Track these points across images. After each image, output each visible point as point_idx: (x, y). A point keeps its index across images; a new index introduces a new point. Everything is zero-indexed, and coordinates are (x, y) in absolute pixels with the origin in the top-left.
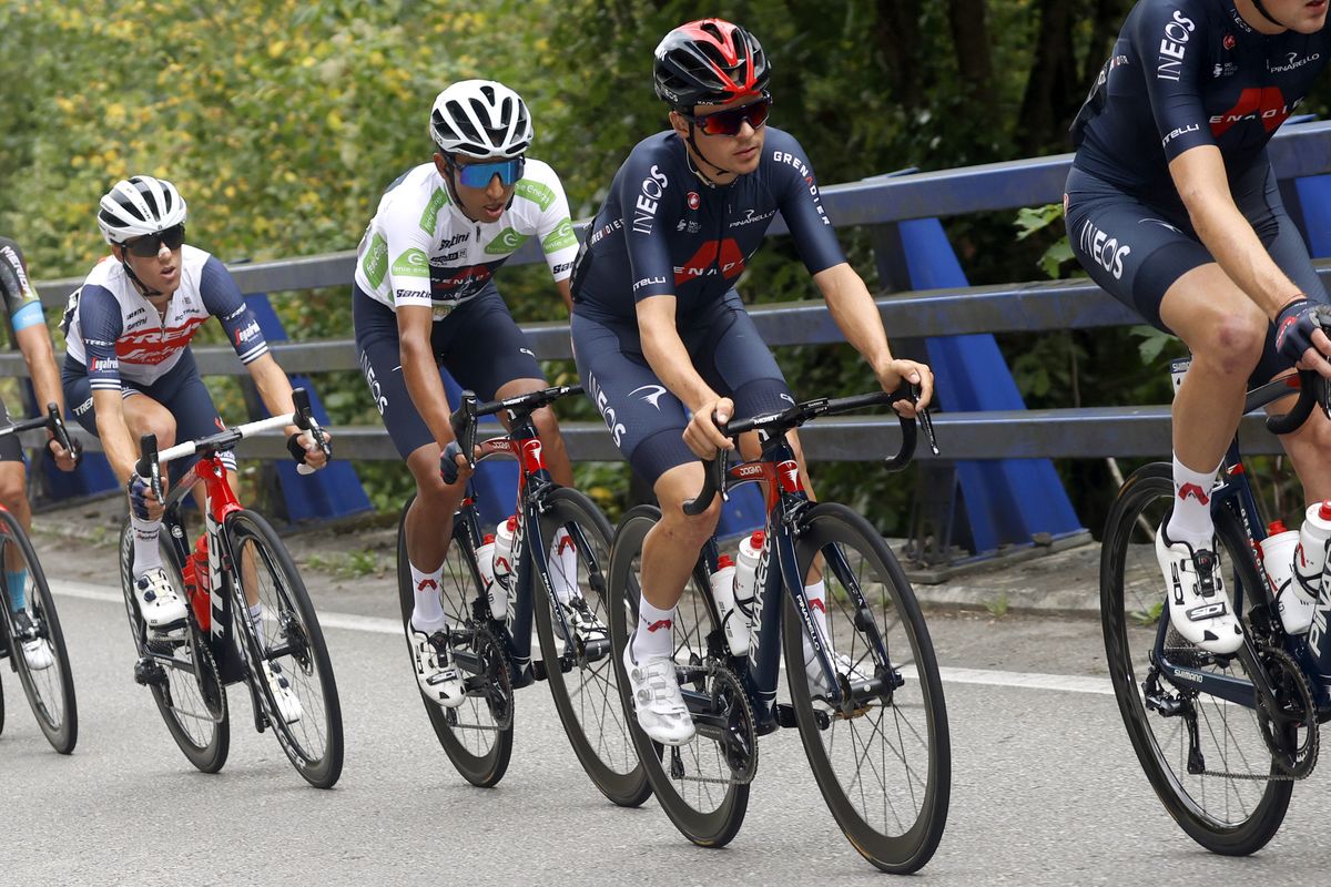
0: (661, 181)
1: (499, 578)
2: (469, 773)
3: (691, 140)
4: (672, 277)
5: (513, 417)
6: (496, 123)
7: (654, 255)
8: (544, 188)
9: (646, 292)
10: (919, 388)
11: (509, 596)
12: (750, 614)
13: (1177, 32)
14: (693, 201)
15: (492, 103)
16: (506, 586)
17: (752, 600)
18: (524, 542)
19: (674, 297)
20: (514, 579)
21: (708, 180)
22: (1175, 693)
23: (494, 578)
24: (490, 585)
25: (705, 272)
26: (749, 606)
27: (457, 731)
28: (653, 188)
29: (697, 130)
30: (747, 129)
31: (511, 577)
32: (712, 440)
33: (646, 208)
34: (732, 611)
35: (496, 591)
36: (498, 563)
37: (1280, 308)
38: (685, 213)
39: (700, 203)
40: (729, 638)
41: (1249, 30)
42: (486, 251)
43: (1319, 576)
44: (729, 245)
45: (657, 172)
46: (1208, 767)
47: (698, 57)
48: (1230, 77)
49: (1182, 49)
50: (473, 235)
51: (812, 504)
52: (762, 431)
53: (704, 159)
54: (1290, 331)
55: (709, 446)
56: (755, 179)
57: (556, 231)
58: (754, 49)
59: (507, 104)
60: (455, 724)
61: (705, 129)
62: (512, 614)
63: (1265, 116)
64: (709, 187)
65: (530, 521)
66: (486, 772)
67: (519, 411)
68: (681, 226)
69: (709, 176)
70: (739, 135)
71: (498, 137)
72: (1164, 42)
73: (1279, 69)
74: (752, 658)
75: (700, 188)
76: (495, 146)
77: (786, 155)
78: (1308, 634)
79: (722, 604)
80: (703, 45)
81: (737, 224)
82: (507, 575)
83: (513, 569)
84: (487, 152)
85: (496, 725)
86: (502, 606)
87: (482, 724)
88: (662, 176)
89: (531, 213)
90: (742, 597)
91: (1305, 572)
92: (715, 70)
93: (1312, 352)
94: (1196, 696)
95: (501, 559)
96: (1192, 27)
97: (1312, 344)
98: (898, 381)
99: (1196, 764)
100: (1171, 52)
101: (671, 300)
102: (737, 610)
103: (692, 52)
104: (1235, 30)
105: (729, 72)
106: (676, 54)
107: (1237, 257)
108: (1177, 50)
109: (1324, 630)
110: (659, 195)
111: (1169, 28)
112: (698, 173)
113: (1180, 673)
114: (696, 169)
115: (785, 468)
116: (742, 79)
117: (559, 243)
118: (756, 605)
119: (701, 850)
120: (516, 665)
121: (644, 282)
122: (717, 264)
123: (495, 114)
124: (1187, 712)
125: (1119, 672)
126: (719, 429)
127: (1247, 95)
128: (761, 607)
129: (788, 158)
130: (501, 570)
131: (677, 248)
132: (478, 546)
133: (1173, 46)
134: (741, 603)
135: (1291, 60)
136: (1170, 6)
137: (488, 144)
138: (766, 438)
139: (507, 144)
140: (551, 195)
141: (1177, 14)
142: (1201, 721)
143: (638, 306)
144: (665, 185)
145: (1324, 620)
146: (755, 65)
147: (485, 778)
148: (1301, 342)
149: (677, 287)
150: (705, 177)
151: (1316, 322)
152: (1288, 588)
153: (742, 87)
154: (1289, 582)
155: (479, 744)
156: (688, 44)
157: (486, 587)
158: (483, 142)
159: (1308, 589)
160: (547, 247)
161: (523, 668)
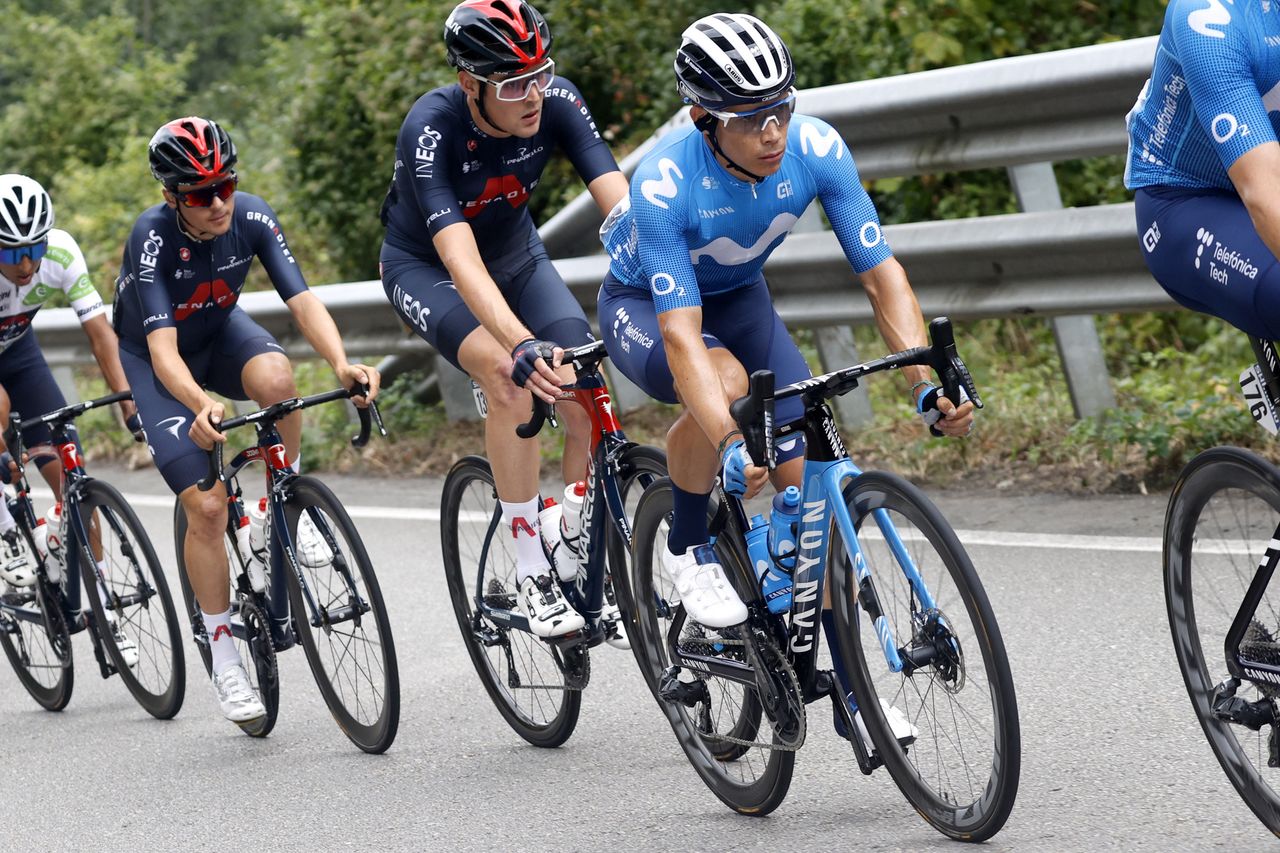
0: (158, 242)
1: (52, 551)
2: (44, 701)
3: (178, 208)
4: (173, 311)
5: (52, 428)
6: (24, 218)
7: (159, 298)
8: (65, 252)
9: (154, 326)
10: (368, 386)
11: (61, 565)
12: (262, 560)
13: (428, 142)
14: (185, 255)
15: (21, 201)
16: (57, 557)
17: (263, 550)
18: (69, 523)
19: (175, 329)
20: (64, 551)
21: (195, 237)
22: (495, 628)
23: (48, 552)
24: (45, 557)
25: (204, 305)
26: (261, 555)
27: (33, 671)
28: (152, 248)
29: (181, 203)
30: (218, 202)
31: (61, 550)
32: (209, 435)
33: (147, 262)
34: (251, 560)
35: (51, 561)
36: (50, 540)
37: (514, 346)
38: (181, 265)
39: (191, 256)
40: (251, 580)
41: (485, 136)
42: (24, 303)
43: (577, 538)
44: (218, 284)
45: (155, 235)
46: (523, 683)
47: (178, 150)
48: (476, 171)
49: (432, 154)
50: (13, 293)
51: (295, 478)
52: (257, 423)
53: (189, 224)
54: (520, 360)
55: (208, 441)
56: (234, 233)
57: (76, 285)
58: (222, 140)
59: (32, 201)
60: (29, 665)
61: (187, 203)
62: (64, 579)
63: (509, 196)
64: (197, 242)
65: (72, 507)
66: (55, 700)
67: (57, 423)
68: (178, 275)
69: (193, 234)
70: (212, 207)
71: (25, 229)
72: (418, 150)
73: (513, 161)
74: (267, 594)
75: (190, 245)
76: (23, 235)
77: (256, 214)
78: (574, 582)
79: (244, 554)
80: (182, 140)
81: (223, 268)
82: (58, 549)
83: (62, 543)
84: (16, 241)
85: (60, 664)
86: (56, 573)
87: (51, 664)
88: (158, 238)
89: (57, 272)
90: (256, 548)
91: (569, 536)
92: (192, 160)
93: (535, 375)
94: (509, 630)
95: (52, 537)
96: (439, 137)
97: (535, 369)
98: (352, 383)
99: (514, 681)
100: (424, 157)
101: (173, 331)
102: (254, 559)
103: (174, 146)
104: (476, 137)
105: (201, 160)
106: (163, 147)
107: (484, 308)
108: (428, 155)
109: (586, 578)
110: (157, 252)
111: (421, 139)
112: (187, 233)
113: (495, 614)
114: (185, 230)
115: (275, 450)
116: (212, 165)
117: (80, 294)
118: (266, 554)
119: (255, 740)
120: (70, 617)
121: (152, 319)
122: (211, 299)
123: (22, 210)
124: (504, 642)
125: (461, 611)
126: (215, 428)
127: (491, 184)
128: (269, 555)
129: (258, 216)
130: (53, 545)
131: (177, 292)
132: (34, 527)
133: (425, 152)
134: (256, 553)
135: (522, 153)
136: (421, 123)
137: (17, 235)
138: (260, 428)
139: (32, 234)
140: (71, 258)
141: (427, 129)
142: (513, 647)
143: (148, 337)
144: (161, 244)
145: (585, 570)
146: (222, 153)
147: (56, 704)
148: (529, 367)
149: (176, 321)
150: (193, 236)
151: (539, 353)
152: (559, 548)
153: (211, 171)
154: (559, 544)
155: (50, 679)
156: (171, 140)
157: (42, 558)
158: (12, 233)
159: (572, 548)
160: (72, 297)
161: (77, 618)
